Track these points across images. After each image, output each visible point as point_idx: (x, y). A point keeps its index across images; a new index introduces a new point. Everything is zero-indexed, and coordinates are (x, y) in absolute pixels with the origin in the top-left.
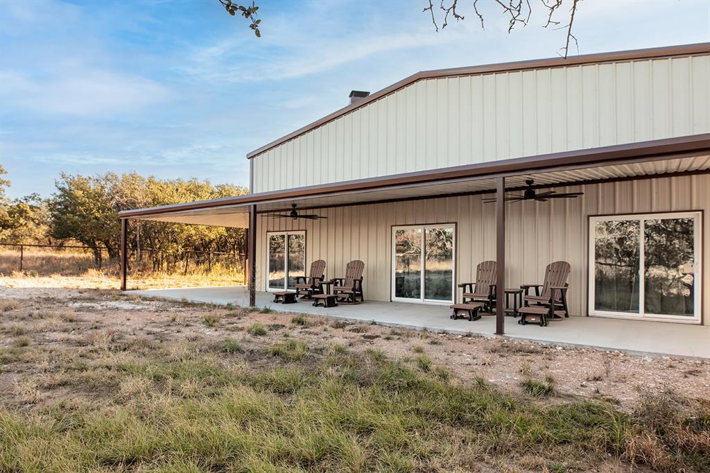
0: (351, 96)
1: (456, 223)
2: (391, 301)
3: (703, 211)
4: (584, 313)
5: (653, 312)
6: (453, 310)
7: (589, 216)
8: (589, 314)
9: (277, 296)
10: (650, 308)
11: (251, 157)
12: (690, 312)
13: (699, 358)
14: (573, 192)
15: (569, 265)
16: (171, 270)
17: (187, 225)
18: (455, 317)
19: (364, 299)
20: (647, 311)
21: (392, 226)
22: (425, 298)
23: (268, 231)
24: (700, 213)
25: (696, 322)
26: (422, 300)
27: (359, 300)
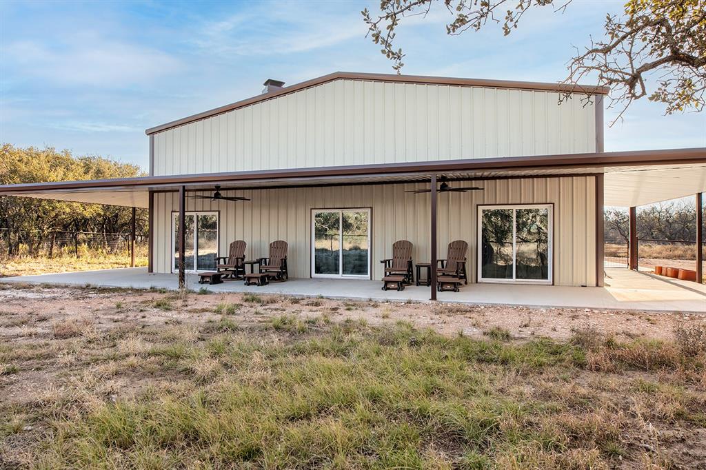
0: (266, 84)
1: (371, 208)
2: (311, 277)
3: (553, 204)
4: (474, 281)
5: (521, 278)
6: (383, 283)
7: (478, 205)
8: (478, 281)
9: (203, 277)
10: (519, 275)
11: (152, 133)
12: (545, 276)
13: (574, 308)
14: (466, 187)
15: (467, 244)
16: (33, 253)
17: (59, 201)
18: (386, 288)
19: (289, 276)
20: (517, 277)
21: (311, 209)
22: (343, 273)
23: (172, 212)
24: (552, 205)
25: (549, 283)
26: (340, 276)
27: (284, 277)
